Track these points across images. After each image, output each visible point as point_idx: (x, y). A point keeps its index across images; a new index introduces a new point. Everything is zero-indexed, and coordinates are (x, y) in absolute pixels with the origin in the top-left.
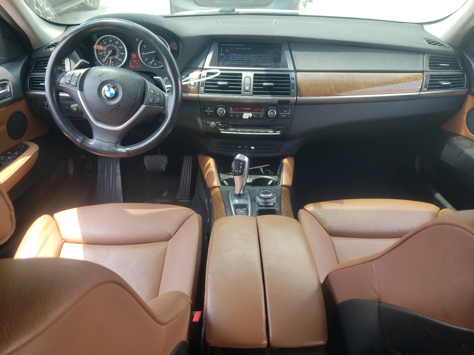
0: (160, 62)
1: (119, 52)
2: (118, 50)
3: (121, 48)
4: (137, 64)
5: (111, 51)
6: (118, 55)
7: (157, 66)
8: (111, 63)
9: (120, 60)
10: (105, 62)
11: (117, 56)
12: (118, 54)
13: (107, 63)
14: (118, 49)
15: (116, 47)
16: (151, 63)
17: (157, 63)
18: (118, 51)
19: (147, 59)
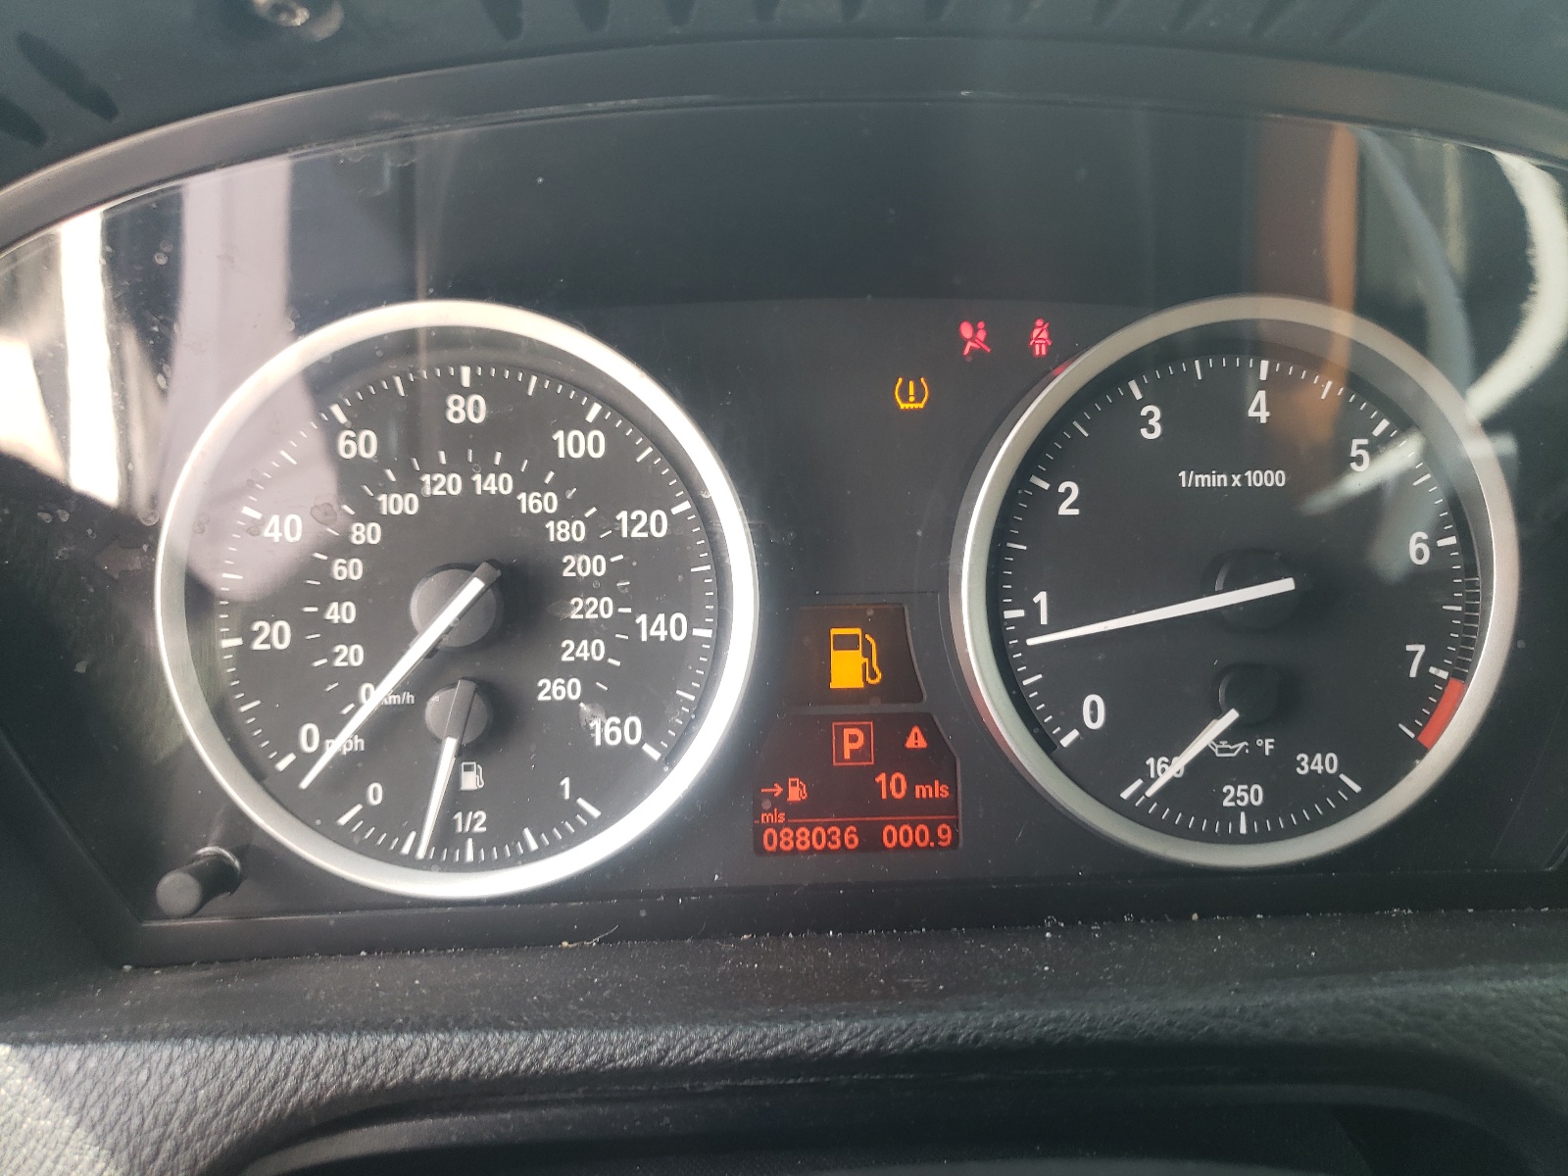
0: (1324, 763)
1: (601, 608)
2: (594, 566)
3: (643, 524)
4: (893, 785)
5: (475, 586)
6: (591, 650)
7: (1268, 826)
8: (457, 798)
9: (608, 730)
10: (347, 775)
11: (567, 671)
12: (584, 630)
13: (375, 794)
14: (588, 547)
15: (567, 512)
16: (1168, 770)
17: (1276, 774)
18: (588, 587)
19: (1094, 712)
